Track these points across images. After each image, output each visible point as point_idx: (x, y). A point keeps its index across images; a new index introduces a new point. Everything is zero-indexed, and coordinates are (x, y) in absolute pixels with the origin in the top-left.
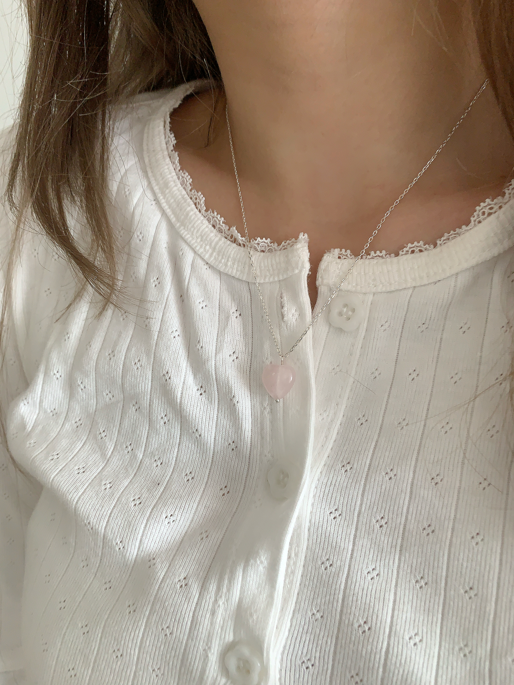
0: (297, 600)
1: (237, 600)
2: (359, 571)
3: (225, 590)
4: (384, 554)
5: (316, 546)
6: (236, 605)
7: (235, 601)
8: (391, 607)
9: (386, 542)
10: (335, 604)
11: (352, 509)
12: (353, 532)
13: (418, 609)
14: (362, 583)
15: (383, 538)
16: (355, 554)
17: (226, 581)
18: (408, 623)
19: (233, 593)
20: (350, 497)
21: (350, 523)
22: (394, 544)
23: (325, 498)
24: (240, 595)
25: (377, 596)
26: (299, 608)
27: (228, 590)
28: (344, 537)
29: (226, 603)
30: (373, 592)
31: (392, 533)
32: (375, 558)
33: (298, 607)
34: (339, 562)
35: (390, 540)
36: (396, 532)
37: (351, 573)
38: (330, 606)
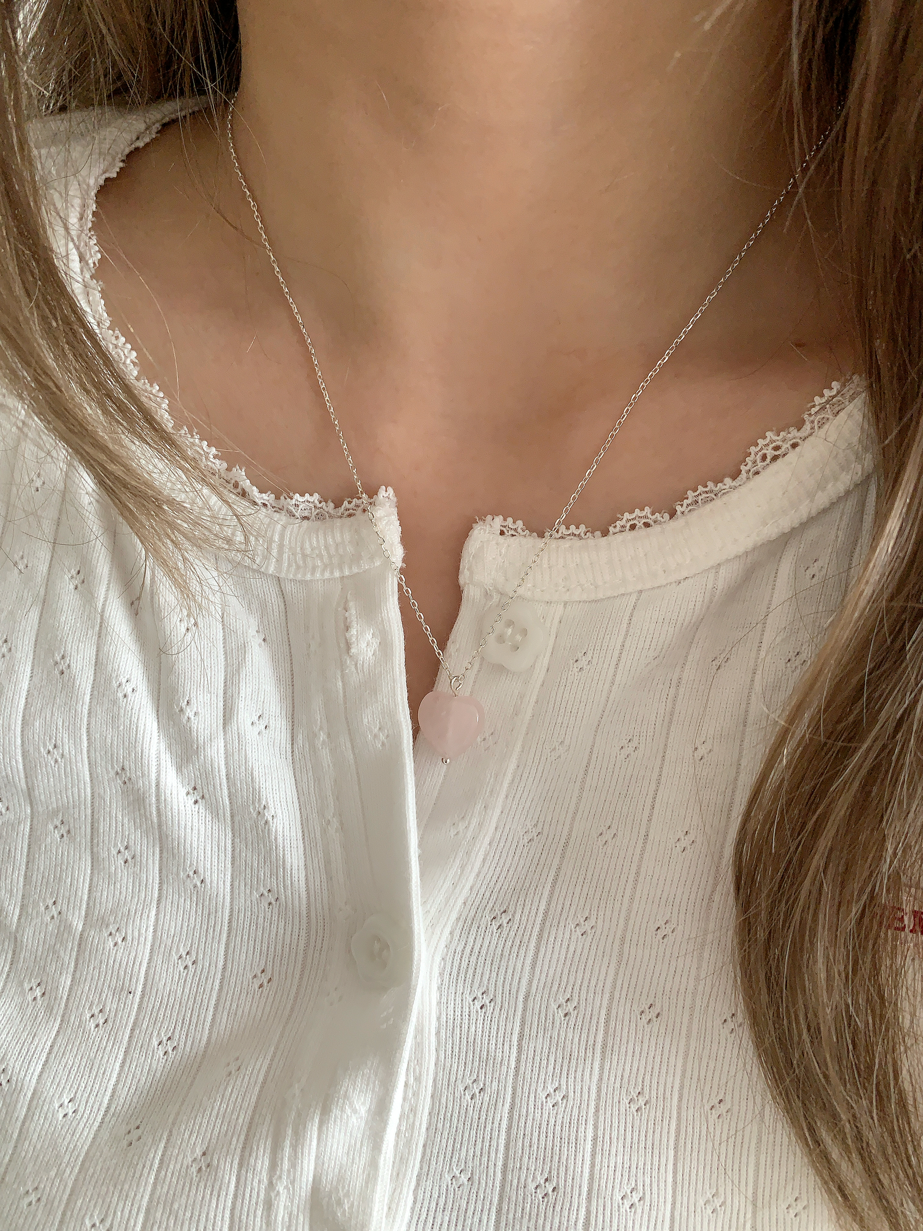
0: (423, 1157)
1: (311, 1179)
2: (532, 1096)
3: (286, 1165)
4: (574, 1062)
5: (452, 1062)
6: (309, 1187)
7: (307, 1180)
8: (590, 1150)
9: (576, 1040)
10: (493, 1155)
11: (514, 991)
12: (517, 1029)
13: (635, 1147)
14: (538, 1116)
15: (570, 1035)
16: (522, 1069)
17: (287, 1150)
18: (618, 1174)
19: (302, 1169)
20: (510, 971)
21: (511, 1013)
22: (591, 1042)
23: (462, 975)
24: (315, 1168)
25: (565, 1134)
26: (428, 1171)
27: (293, 1165)
28: (500, 1040)
29: (290, 1186)
30: (558, 1128)
31: (586, 1024)
32: (558, 1071)
33: (425, 1169)
34: (495, 1084)
35: (584, 1036)
36: (594, 1022)
37: (518, 1101)
38: (485, 1159)
